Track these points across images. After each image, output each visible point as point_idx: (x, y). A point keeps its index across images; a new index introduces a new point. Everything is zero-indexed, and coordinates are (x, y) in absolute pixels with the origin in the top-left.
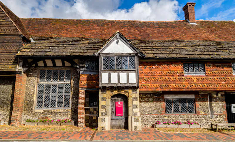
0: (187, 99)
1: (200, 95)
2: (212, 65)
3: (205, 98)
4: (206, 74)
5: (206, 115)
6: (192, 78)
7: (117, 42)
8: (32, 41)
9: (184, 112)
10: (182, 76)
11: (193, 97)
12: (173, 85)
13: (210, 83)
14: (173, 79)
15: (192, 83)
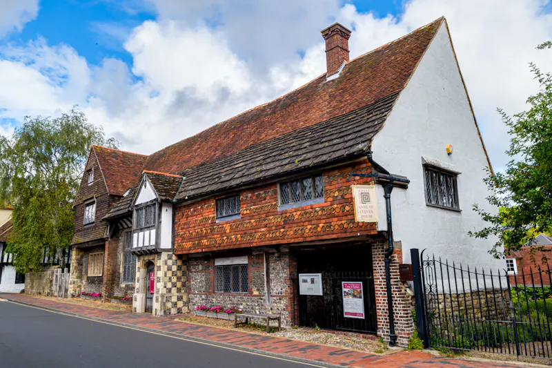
0: (239, 264)
1: (253, 256)
4: (241, 215)
5: (260, 296)
6: (224, 226)
7: (145, 186)
8: (125, 195)
9: (236, 289)
10: (213, 223)
11: (246, 262)
12: (205, 241)
13: (245, 234)
14: (205, 231)
15: (223, 235)
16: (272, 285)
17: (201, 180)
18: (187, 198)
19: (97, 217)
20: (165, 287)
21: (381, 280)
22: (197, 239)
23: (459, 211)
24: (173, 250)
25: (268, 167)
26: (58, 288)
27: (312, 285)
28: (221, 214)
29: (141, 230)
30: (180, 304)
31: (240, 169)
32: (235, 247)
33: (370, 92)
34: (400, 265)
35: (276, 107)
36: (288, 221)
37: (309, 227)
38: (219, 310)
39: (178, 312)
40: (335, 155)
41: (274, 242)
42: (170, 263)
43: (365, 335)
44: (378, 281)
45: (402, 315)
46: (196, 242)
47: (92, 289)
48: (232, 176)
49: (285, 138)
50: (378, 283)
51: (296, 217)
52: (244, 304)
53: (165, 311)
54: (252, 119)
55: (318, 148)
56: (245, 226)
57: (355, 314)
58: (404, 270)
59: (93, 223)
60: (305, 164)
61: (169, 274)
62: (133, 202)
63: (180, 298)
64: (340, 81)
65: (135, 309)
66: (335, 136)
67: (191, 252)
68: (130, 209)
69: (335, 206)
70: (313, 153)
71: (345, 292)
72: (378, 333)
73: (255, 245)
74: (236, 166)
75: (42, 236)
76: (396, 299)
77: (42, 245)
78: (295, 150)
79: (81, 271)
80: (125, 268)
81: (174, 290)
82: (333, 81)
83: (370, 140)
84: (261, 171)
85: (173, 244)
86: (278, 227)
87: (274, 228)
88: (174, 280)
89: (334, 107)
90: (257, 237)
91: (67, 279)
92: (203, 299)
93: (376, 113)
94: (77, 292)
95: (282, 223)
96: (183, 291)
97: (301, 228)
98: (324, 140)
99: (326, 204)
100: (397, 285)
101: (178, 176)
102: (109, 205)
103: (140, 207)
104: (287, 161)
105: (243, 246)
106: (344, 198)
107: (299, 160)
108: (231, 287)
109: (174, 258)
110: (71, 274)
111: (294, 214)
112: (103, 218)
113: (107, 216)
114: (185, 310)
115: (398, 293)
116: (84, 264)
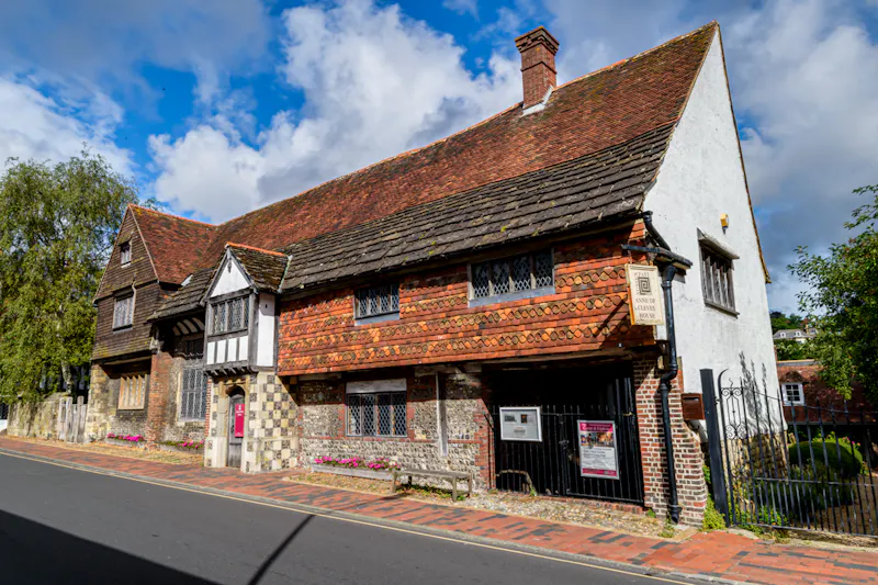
0: (390, 392)
1: (418, 378)
2: (417, 282)
3: (429, 387)
4: (400, 315)
5: (429, 443)
6: (370, 331)
7: (230, 268)
8: (184, 284)
9: (384, 430)
10: (350, 327)
11: (403, 388)
12: (334, 356)
13: (408, 343)
14: (334, 340)
15: (368, 346)
16: (450, 424)
17: (325, 260)
18: (302, 287)
19: (137, 318)
20: (263, 427)
21: (650, 418)
22: (320, 352)
23: (734, 315)
24: (275, 368)
25: (449, 238)
26: (66, 427)
27: (524, 425)
28: (364, 311)
29: (222, 336)
30: (286, 454)
31: (394, 242)
32: (388, 365)
33: (613, 127)
34: (682, 395)
35: (436, 154)
36: (487, 323)
37: (527, 333)
38: (355, 463)
39: (283, 467)
40: (576, 220)
41: (462, 358)
42: (271, 388)
43: (620, 505)
44: (646, 420)
45: (690, 474)
46: (318, 357)
47: (127, 429)
48: (383, 253)
49: (470, 195)
50: (646, 423)
51: (504, 317)
52: (400, 453)
53: (262, 466)
54: (396, 171)
55: (537, 209)
56: (408, 331)
57: (602, 472)
58: (690, 402)
59: (130, 326)
60: (521, 232)
61: (270, 406)
62: (207, 292)
63: (285, 445)
64: (548, 114)
65: (210, 461)
66: (565, 192)
67: (307, 372)
68: (202, 303)
69: (577, 300)
70: (532, 217)
71: (583, 436)
72: (647, 502)
73: (426, 361)
74: (386, 239)
75: (39, 346)
76: (678, 448)
77: (39, 360)
78: (494, 214)
79: (106, 400)
80: (184, 396)
81: (276, 432)
82: (536, 114)
83: (642, 194)
84: (437, 245)
85: (276, 359)
86: (468, 334)
87: (461, 334)
88: (277, 415)
89: (548, 151)
90: (430, 348)
91: (83, 414)
92: (325, 446)
93: (637, 156)
94: (99, 435)
95: (477, 327)
96: (290, 433)
97: (511, 335)
98: (545, 197)
99: (558, 297)
100: (680, 426)
101: (280, 254)
102: (159, 299)
103: (220, 300)
104: (484, 229)
105: (403, 363)
106: (593, 288)
107: (506, 227)
108: (377, 428)
109: (277, 381)
110: (89, 405)
111: (500, 312)
112: (149, 318)
113: (155, 315)
114: (293, 462)
115: (682, 439)
116: (112, 391)
